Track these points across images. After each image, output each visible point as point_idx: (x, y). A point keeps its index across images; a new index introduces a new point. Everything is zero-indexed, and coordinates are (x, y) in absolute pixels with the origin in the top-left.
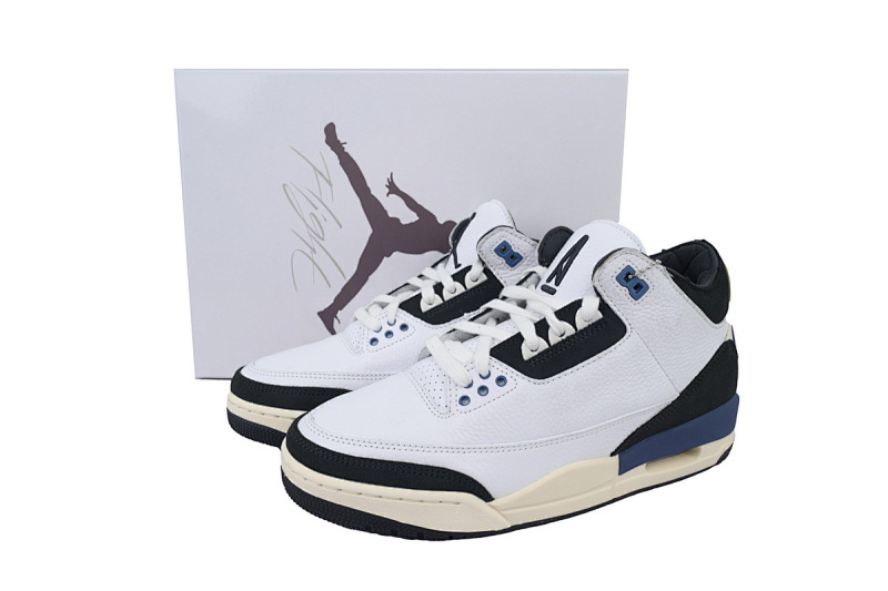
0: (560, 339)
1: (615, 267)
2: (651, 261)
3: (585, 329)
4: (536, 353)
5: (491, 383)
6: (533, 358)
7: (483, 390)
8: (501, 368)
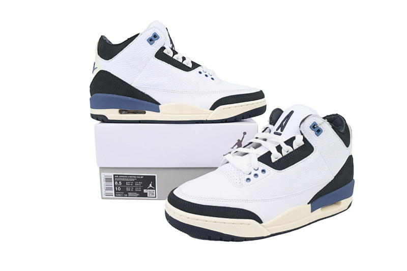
0: (287, 153)
1: (309, 122)
2: (323, 120)
3: (297, 149)
4: (277, 160)
5: (259, 172)
6: (276, 162)
7: (256, 175)
8: (263, 166)
